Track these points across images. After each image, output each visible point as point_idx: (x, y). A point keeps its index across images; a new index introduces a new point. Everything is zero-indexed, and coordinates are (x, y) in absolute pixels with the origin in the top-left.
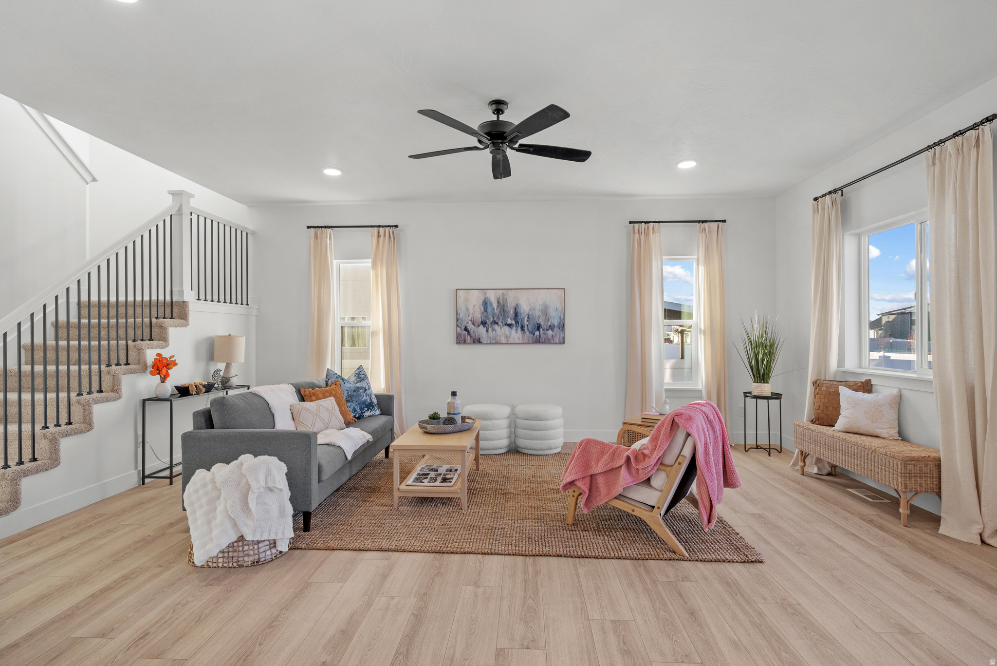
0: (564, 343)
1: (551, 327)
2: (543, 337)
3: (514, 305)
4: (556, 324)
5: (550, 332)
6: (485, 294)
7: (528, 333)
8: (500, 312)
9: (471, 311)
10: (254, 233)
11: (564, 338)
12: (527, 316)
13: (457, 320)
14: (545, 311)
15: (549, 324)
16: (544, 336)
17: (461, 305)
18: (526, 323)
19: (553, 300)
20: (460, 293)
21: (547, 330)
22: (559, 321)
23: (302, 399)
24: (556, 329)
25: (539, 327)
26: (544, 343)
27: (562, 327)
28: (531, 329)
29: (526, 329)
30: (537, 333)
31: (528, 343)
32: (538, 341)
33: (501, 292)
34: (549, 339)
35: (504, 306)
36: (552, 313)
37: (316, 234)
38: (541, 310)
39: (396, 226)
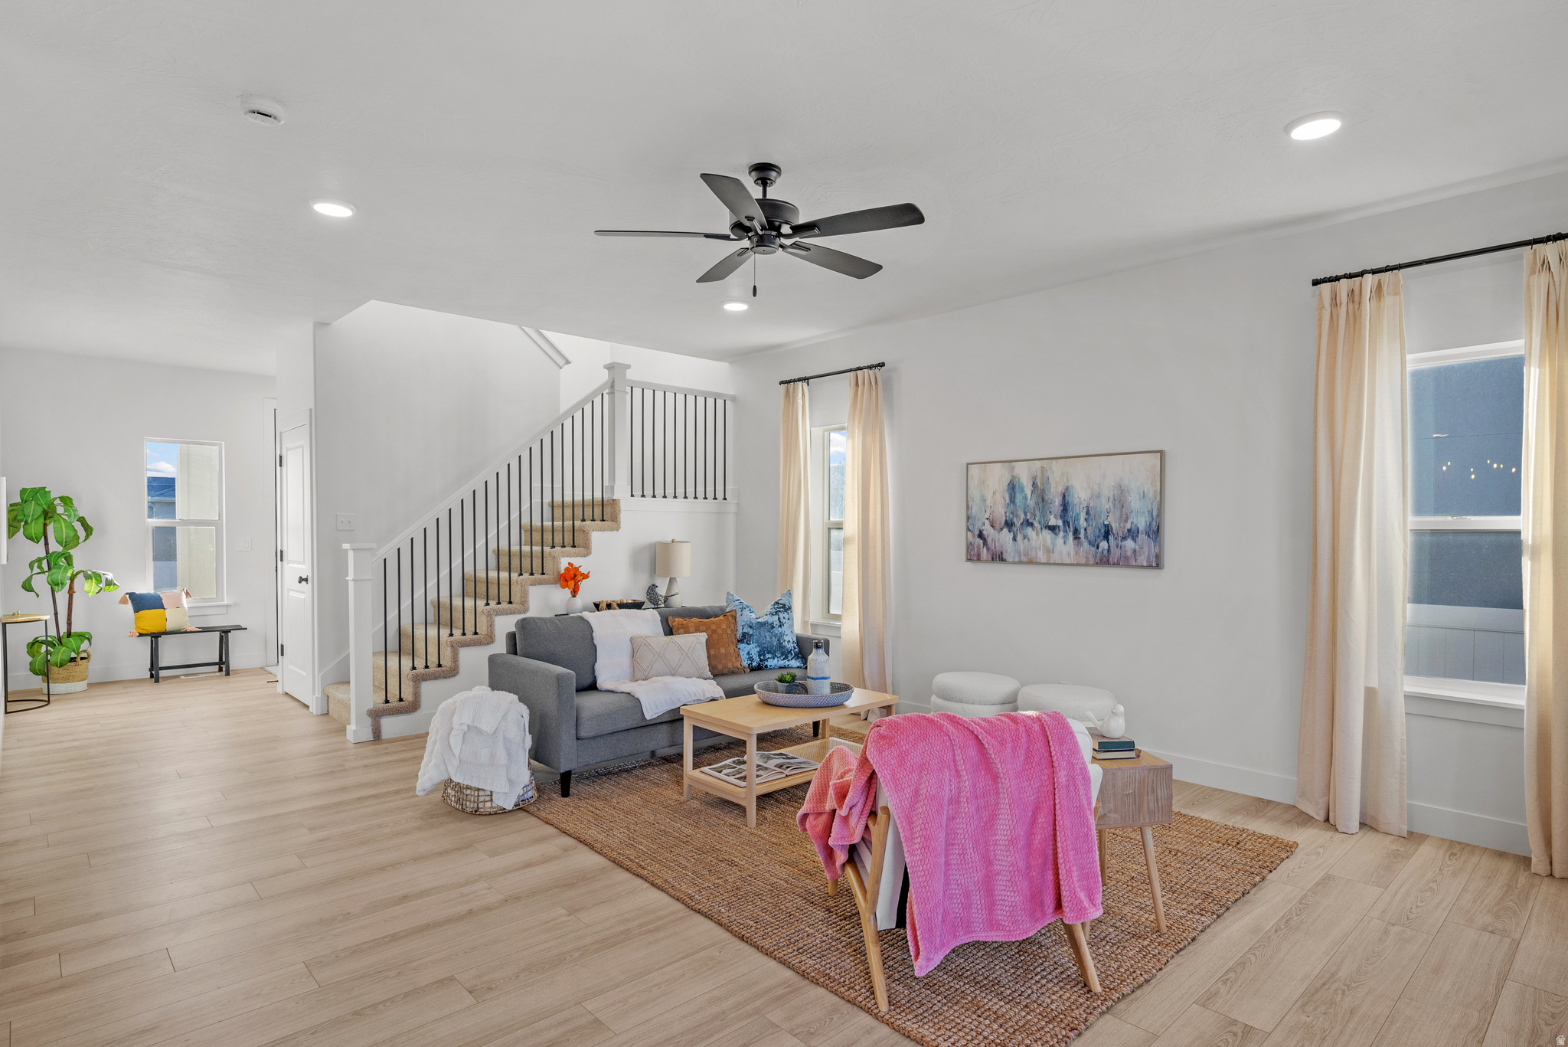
0: (1158, 566)
1: (1133, 534)
2: (1116, 553)
3: (1061, 489)
4: (1142, 525)
5: (1129, 544)
6: (1013, 469)
7: (1086, 544)
8: (1037, 503)
9: (989, 502)
10: (734, 399)
11: (1158, 557)
12: (1085, 510)
13: (968, 518)
14: (1120, 500)
15: (1128, 526)
16: (1118, 552)
17: (975, 493)
18: (1083, 523)
19: (1138, 476)
20: (972, 469)
21: (1124, 538)
22: (1148, 519)
23: (669, 631)
24: (1142, 537)
25: (1107, 533)
26: (1117, 564)
27: (1155, 532)
28: (1091, 537)
29: (1082, 535)
30: (1104, 545)
31: (1086, 565)
32: (1104, 561)
33: (1038, 464)
34: (1126, 558)
35: (1043, 491)
36: (1134, 502)
37: (788, 391)
38: (1111, 499)
39: (882, 365)
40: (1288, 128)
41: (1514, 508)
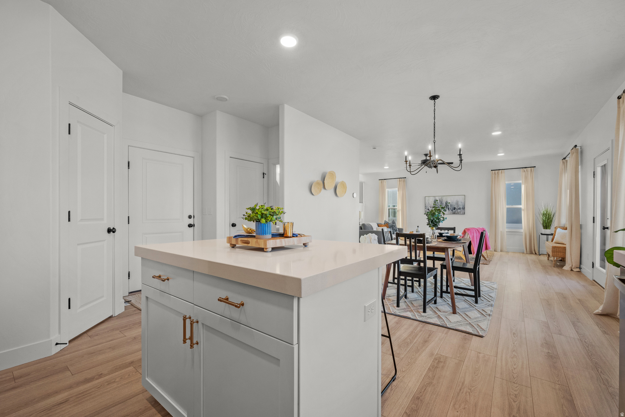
0: (464, 214)
1: (460, 209)
2: (456, 212)
3: (445, 201)
4: (461, 207)
5: (459, 210)
6: (435, 198)
7: (450, 211)
8: (440, 204)
9: (430, 203)
10: (364, 182)
11: (464, 212)
12: (450, 205)
13: (425, 206)
14: (457, 203)
15: (459, 207)
16: (457, 212)
17: (427, 202)
18: (450, 207)
19: (460, 199)
20: (426, 198)
21: (458, 209)
22: (463, 206)
23: (378, 226)
24: (461, 209)
25: (455, 209)
26: (457, 214)
27: (464, 208)
28: (451, 209)
29: (450, 209)
30: (454, 211)
31: (451, 214)
32: (454, 213)
33: (441, 197)
34: (458, 213)
35: (442, 202)
36: (460, 203)
37: (381, 182)
38: (455, 203)
39: (406, 178)
40: (497, 154)
41: (520, 204)
